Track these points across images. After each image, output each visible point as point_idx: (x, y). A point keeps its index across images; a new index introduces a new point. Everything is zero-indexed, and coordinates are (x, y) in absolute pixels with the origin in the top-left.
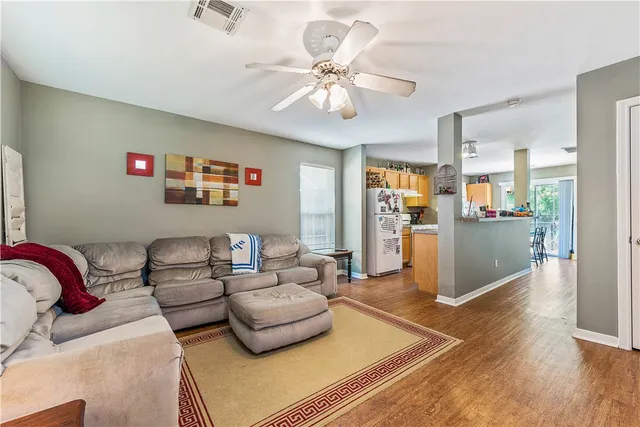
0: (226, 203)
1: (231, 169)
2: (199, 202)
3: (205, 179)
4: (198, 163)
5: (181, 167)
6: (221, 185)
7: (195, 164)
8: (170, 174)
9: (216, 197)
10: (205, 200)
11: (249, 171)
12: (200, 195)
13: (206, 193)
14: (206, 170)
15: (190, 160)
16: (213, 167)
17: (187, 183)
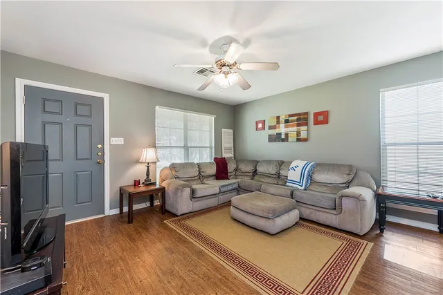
0: (298, 140)
1: (302, 117)
2: (283, 140)
3: (286, 127)
4: (282, 119)
5: (274, 123)
6: (295, 129)
7: (281, 119)
8: (271, 128)
9: (293, 137)
10: (286, 139)
11: (316, 115)
12: (283, 137)
13: (287, 135)
14: (287, 121)
15: (278, 118)
16: (291, 119)
17: (277, 131)
